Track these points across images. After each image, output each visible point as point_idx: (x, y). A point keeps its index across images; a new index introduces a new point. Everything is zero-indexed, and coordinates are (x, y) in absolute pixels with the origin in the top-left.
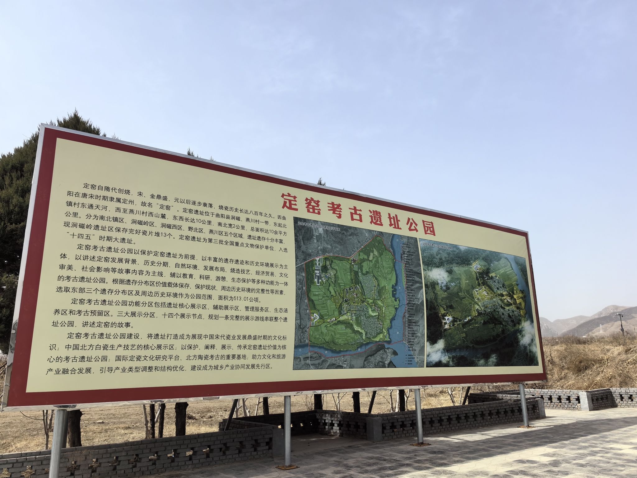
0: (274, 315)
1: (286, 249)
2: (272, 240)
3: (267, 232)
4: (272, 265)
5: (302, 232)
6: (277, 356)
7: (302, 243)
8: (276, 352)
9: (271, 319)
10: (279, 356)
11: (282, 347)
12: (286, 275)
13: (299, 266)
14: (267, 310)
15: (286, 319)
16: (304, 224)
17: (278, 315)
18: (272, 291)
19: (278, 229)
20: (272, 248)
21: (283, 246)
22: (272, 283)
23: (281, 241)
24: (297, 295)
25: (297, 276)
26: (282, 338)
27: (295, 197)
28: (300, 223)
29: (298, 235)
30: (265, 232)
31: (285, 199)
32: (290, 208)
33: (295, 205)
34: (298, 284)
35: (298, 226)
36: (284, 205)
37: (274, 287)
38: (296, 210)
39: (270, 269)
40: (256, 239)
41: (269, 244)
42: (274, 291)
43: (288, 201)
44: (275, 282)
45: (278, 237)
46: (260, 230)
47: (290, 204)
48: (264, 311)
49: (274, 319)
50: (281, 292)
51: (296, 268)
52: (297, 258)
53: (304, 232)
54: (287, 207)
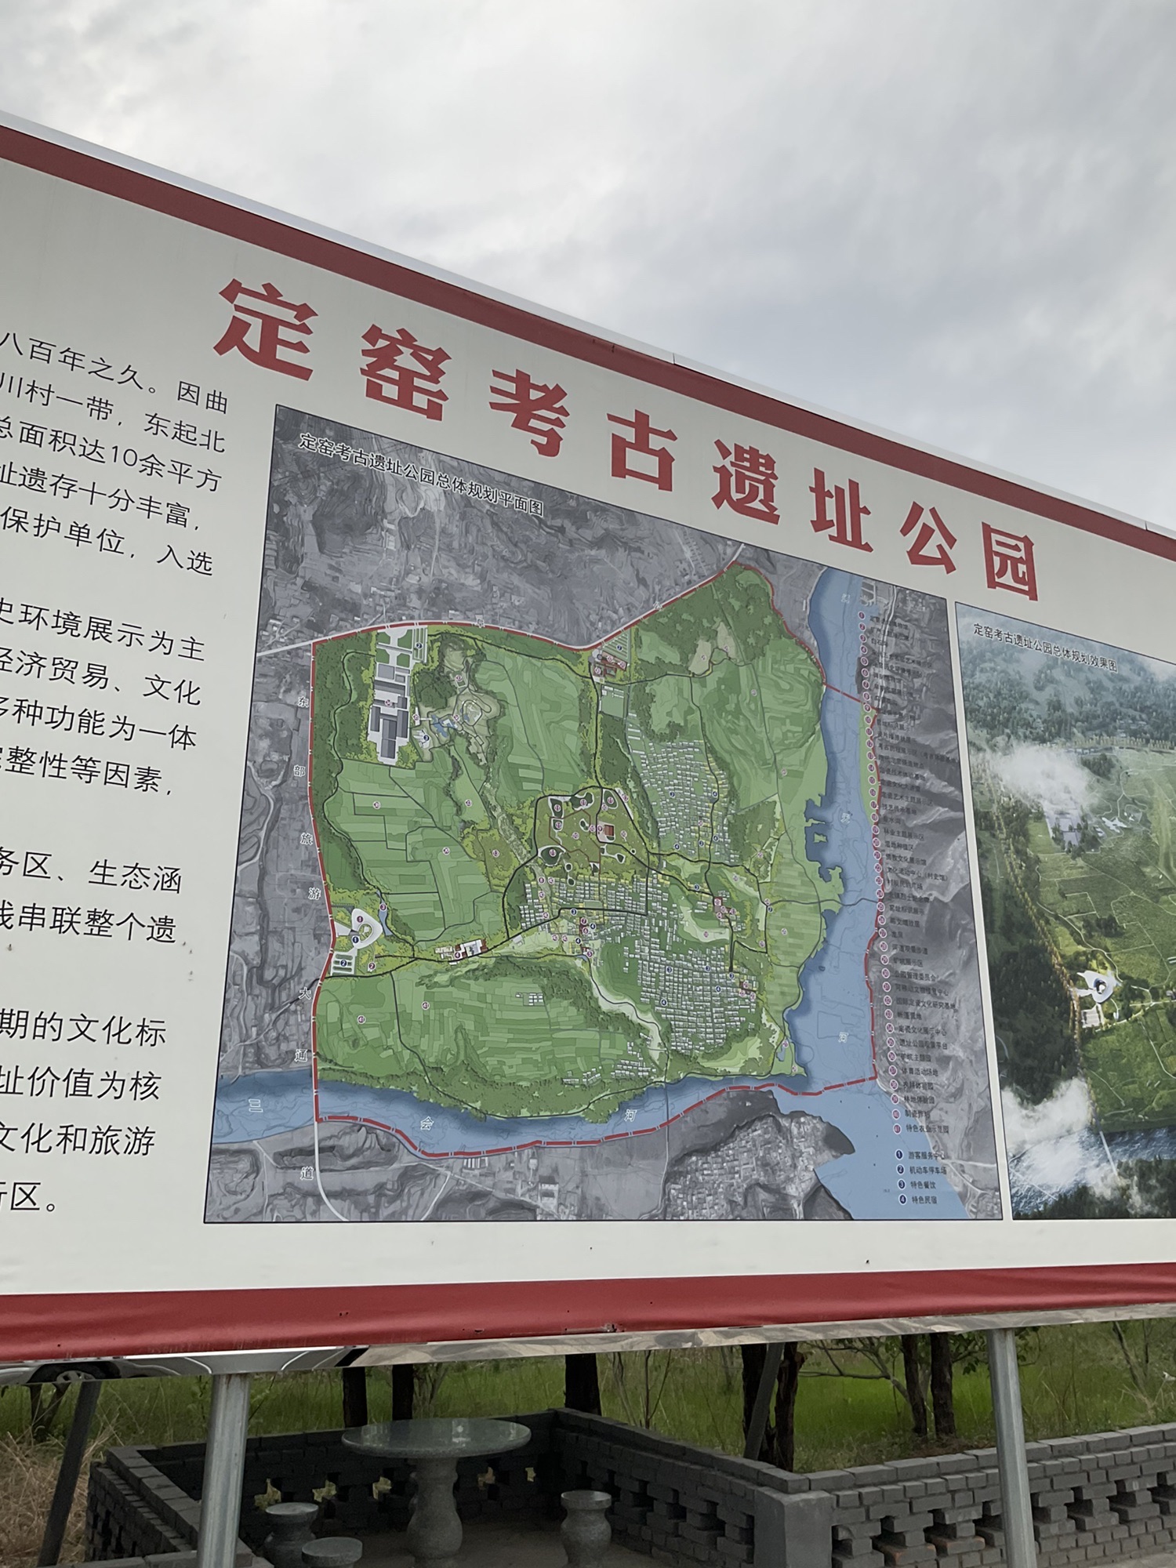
0: (86, 898)
1: (204, 558)
2: (121, 500)
3: (92, 452)
4: (100, 629)
5: (315, 489)
6: (91, 1137)
7: (311, 541)
8: (91, 1113)
9: (64, 920)
10: (105, 1139)
11: (130, 1083)
12: (187, 693)
13: (276, 655)
14: (37, 865)
15: (166, 923)
16: (336, 449)
17: (116, 900)
18: (86, 768)
19: (168, 449)
20: (111, 541)
21: (185, 541)
22: (89, 722)
23: (177, 515)
24: (249, 802)
25: (262, 706)
26: (133, 1031)
27: (304, 311)
28: (308, 442)
29: (291, 497)
30: (78, 450)
31: (238, 308)
32: (265, 357)
33: (301, 347)
34: (264, 744)
35: (298, 458)
36: (233, 337)
37: (103, 749)
38: (304, 373)
39: (84, 650)
40: (16, 479)
41: (99, 516)
42: (101, 767)
43: (256, 324)
44: (109, 717)
45: (165, 489)
46: (48, 438)
47: (270, 337)
48: (18, 870)
49: (83, 918)
50: (148, 777)
51: (257, 661)
52: (267, 610)
53: (331, 492)
54: (247, 351)
